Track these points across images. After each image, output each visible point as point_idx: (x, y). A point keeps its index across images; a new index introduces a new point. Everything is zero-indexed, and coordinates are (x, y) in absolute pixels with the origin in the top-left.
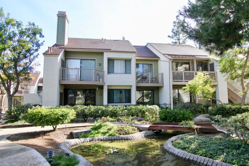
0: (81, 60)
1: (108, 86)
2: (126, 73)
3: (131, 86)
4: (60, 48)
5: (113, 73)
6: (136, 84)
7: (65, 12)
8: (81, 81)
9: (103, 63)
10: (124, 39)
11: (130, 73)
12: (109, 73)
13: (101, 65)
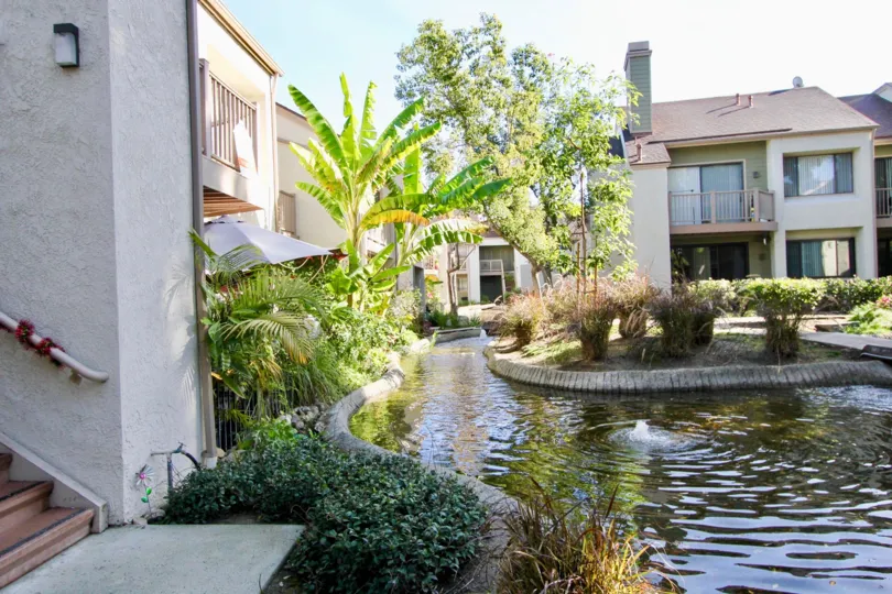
0: (701, 167)
1: (788, 232)
2: (837, 191)
3: (857, 229)
4: (650, 143)
5: (798, 195)
6: (877, 223)
7: (647, 43)
8: (705, 225)
9: (765, 172)
10: (798, 85)
11: (852, 191)
12: (787, 195)
13: (760, 175)
